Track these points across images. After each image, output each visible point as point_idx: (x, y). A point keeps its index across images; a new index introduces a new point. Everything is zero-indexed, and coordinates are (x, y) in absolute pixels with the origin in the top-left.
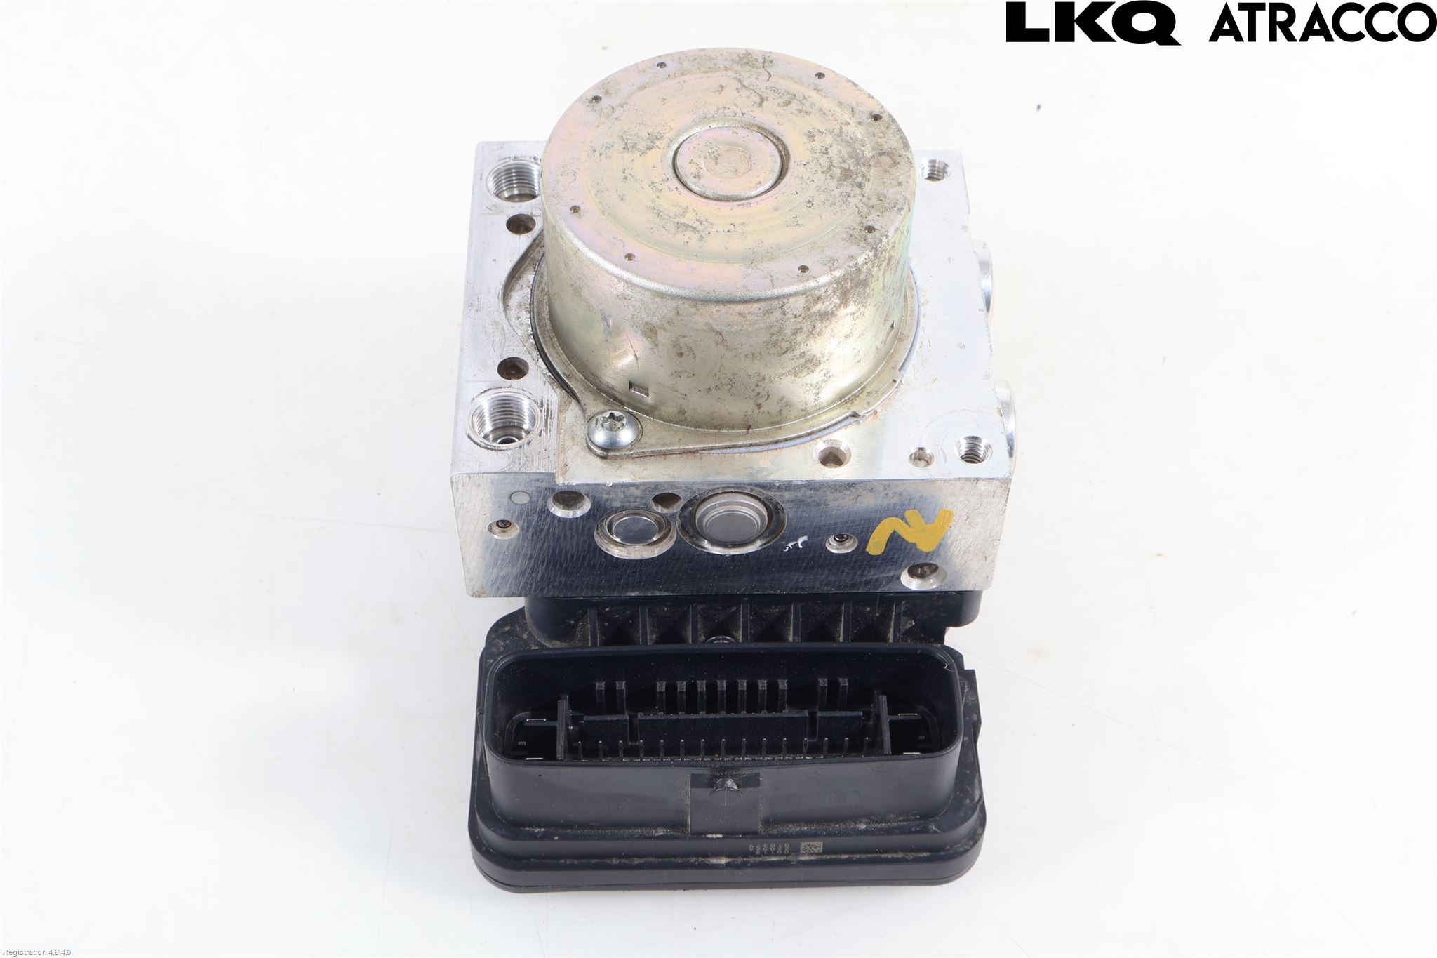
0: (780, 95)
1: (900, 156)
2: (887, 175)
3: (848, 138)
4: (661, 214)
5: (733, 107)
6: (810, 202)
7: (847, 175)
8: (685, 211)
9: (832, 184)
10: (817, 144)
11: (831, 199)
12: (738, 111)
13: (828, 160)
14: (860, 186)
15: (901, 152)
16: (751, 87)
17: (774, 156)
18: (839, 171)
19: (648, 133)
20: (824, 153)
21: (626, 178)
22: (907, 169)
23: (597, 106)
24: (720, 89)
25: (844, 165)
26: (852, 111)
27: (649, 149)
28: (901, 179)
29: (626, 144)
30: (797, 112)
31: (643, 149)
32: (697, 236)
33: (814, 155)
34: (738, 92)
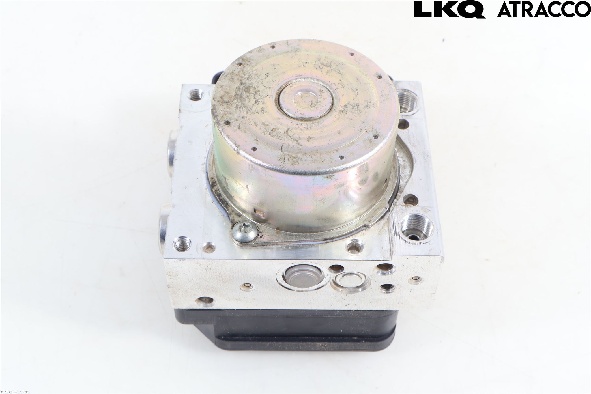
0: (277, 135)
1: (219, 101)
2: (227, 91)
3: (244, 109)
4: (338, 72)
5: (303, 128)
6: (267, 76)
7: (247, 89)
8: (327, 72)
9: (255, 85)
10: (261, 106)
11: (256, 77)
12: (300, 126)
13: (256, 97)
14: (242, 84)
15: (217, 104)
16: (292, 140)
17: (283, 101)
18: (251, 91)
19: (347, 114)
20: (257, 101)
21: (357, 90)
22: (217, 95)
23: (375, 133)
24: (310, 139)
25: (248, 94)
26: (239, 127)
27: (346, 106)
28: (220, 89)
29: (358, 108)
30: (269, 124)
31: (349, 105)
32: (321, 61)
33: (262, 100)
34: (300, 137)
